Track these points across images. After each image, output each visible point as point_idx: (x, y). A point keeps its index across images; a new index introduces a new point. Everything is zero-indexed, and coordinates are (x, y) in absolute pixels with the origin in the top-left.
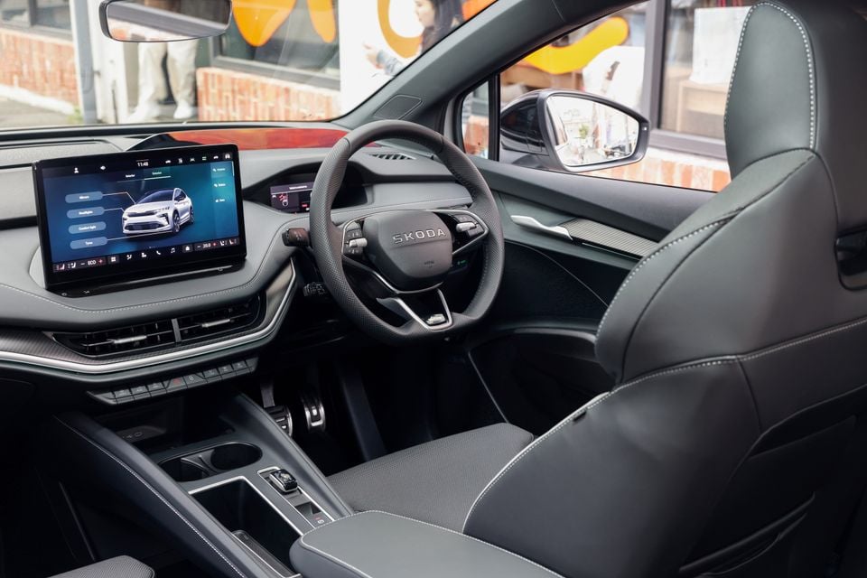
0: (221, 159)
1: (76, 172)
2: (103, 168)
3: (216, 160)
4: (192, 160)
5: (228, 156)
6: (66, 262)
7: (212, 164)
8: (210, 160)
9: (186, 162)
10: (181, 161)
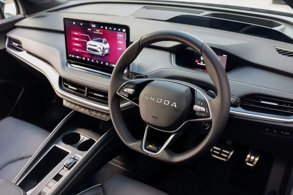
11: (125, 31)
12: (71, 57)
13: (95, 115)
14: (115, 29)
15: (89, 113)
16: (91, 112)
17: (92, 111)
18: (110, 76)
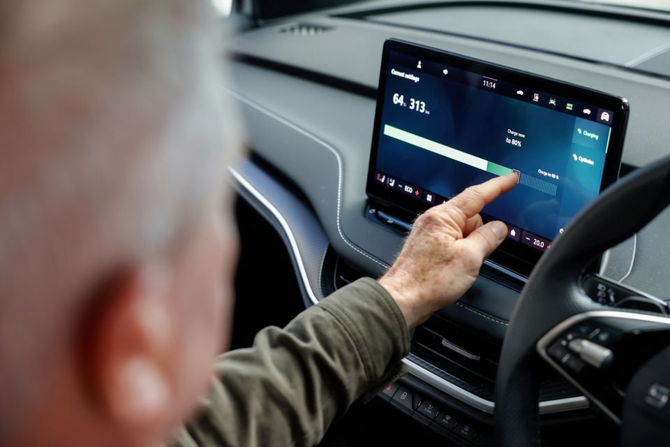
0: (594, 117)
1: (419, 66)
2: (445, 72)
3: (586, 116)
4: (552, 102)
5: (605, 116)
6: (389, 176)
7: (578, 119)
8: (577, 112)
9: (543, 102)
10: (537, 98)
11: (607, 119)
12: (386, 185)
13: (433, 420)
14: (569, 106)
15: (410, 407)
16: (418, 403)
17: (422, 401)
18: (522, 284)
